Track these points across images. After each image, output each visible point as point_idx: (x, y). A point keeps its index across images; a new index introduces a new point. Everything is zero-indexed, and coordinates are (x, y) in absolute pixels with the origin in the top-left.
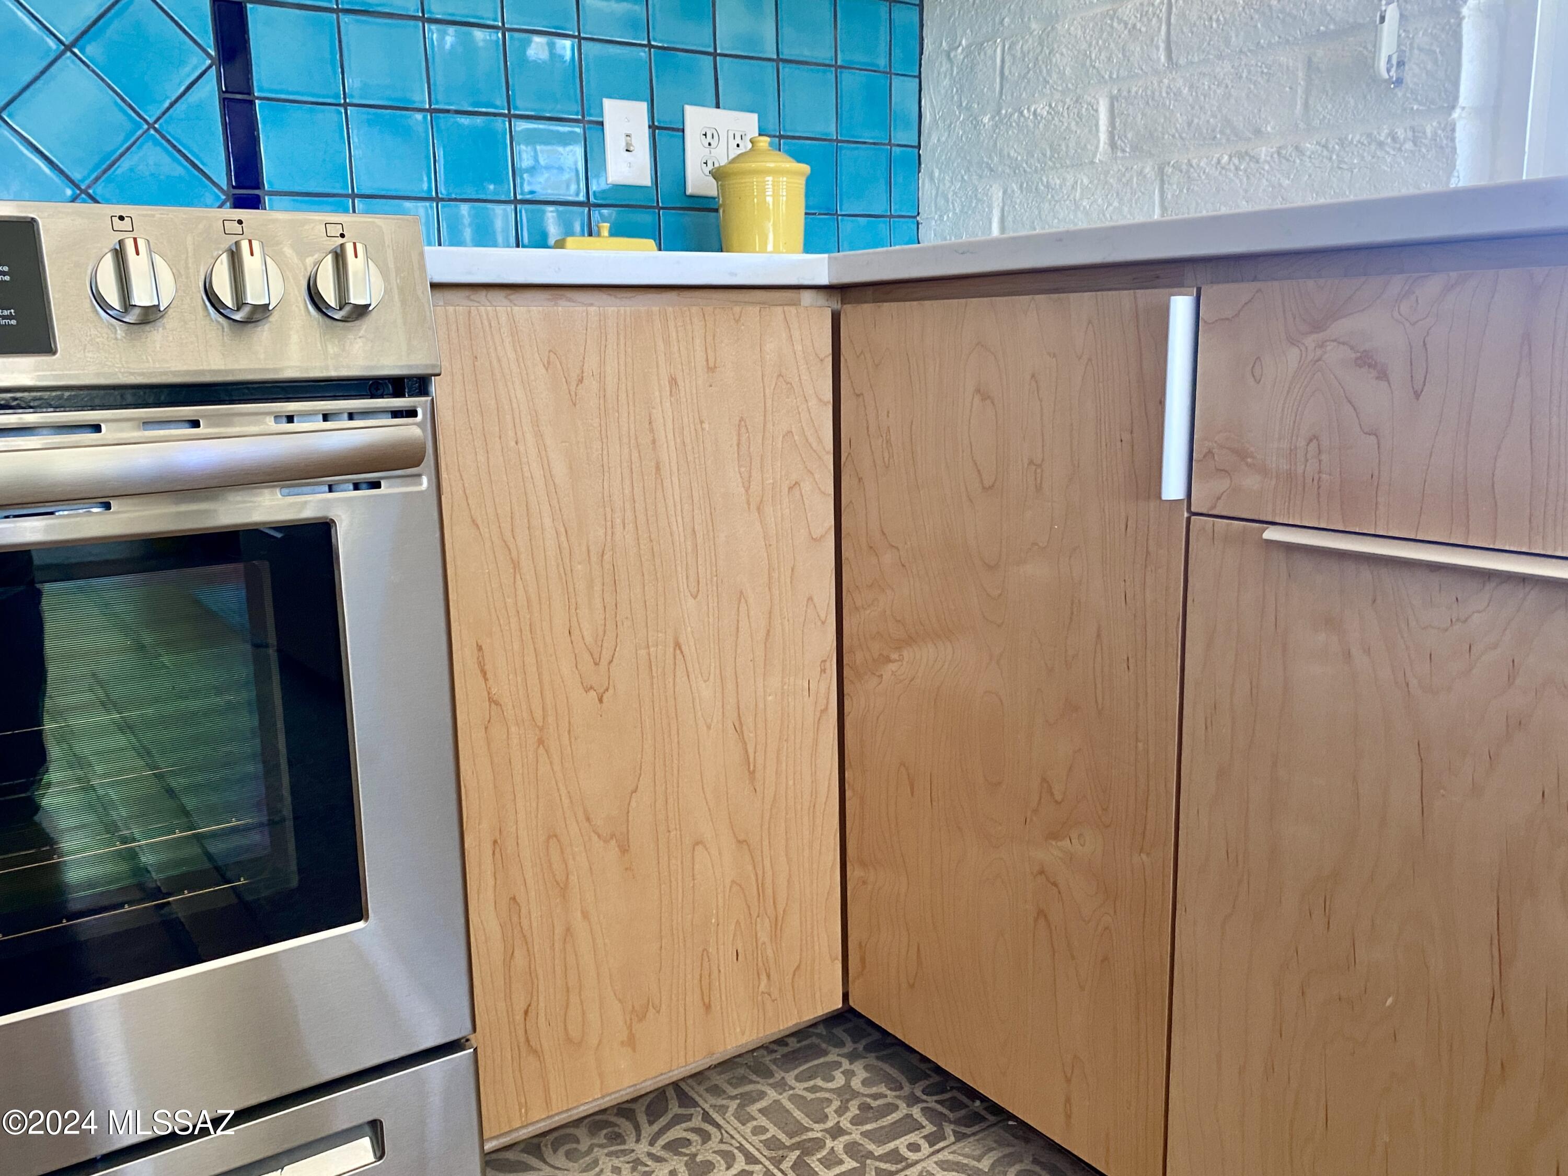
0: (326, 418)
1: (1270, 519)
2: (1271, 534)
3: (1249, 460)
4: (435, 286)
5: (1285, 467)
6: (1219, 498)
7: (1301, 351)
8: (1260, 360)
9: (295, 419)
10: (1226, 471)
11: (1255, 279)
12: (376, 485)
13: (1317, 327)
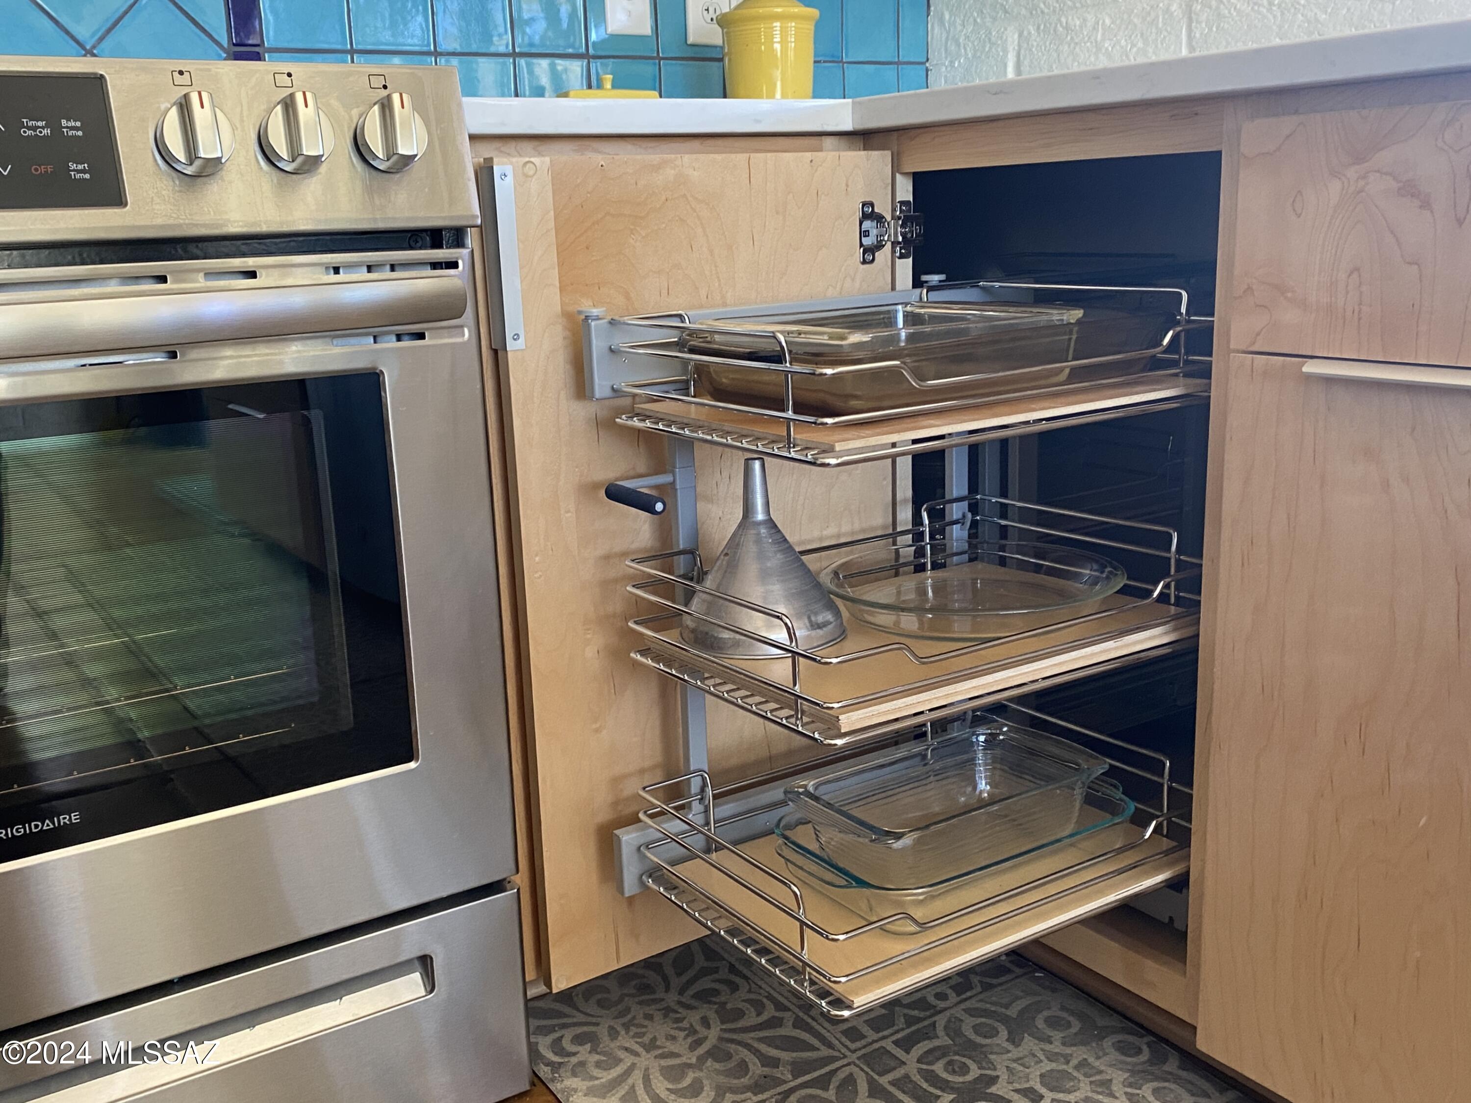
0: (370, 269)
1: (1310, 354)
2: (1310, 367)
3: (1289, 295)
4: (473, 138)
5: (1325, 300)
6: (1258, 334)
7: (1343, 183)
8: (1302, 195)
9: (341, 271)
10: (1265, 307)
11: (1296, 112)
12: (421, 336)
13: (1359, 159)
